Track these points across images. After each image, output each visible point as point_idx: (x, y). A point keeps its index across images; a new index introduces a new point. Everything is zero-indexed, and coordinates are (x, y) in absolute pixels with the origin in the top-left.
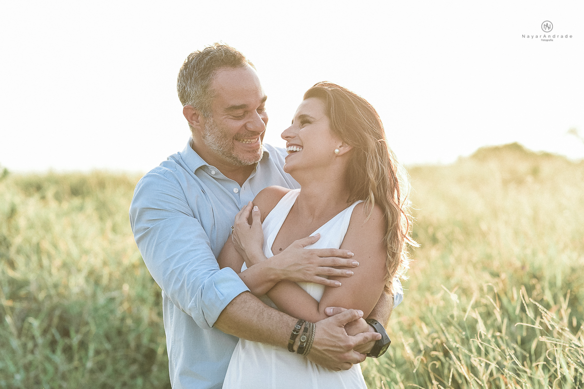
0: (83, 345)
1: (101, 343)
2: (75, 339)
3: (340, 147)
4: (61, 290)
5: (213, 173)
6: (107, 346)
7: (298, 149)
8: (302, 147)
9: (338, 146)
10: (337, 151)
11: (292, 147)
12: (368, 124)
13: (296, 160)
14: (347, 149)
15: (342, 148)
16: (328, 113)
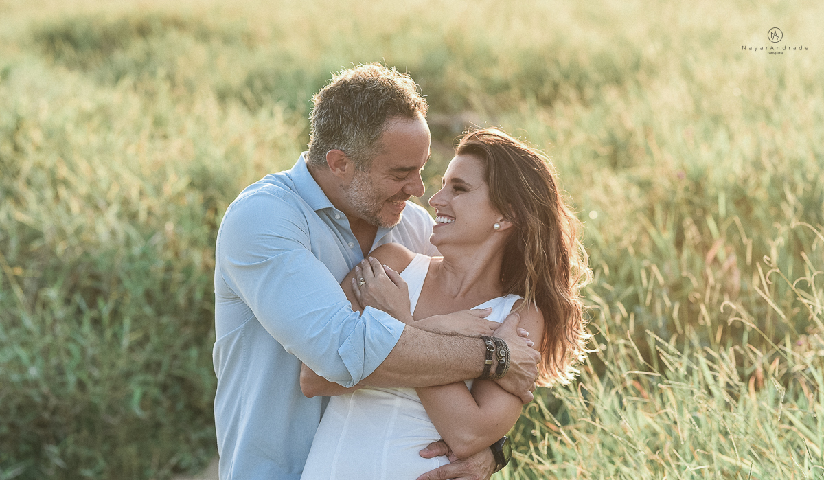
0: (116, 314)
1: (140, 307)
2: (105, 308)
3: (501, 221)
4: (86, 236)
5: (338, 217)
6: (148, 310)
7: (450, 221)
8: (455, 219)
9: (499, 220)
10: (496, 226)
11: (443, 218)
12: (533, 195)
13: (446, 234)
14: (509, 224)
15: (503, 222)
16: (487, 178)
